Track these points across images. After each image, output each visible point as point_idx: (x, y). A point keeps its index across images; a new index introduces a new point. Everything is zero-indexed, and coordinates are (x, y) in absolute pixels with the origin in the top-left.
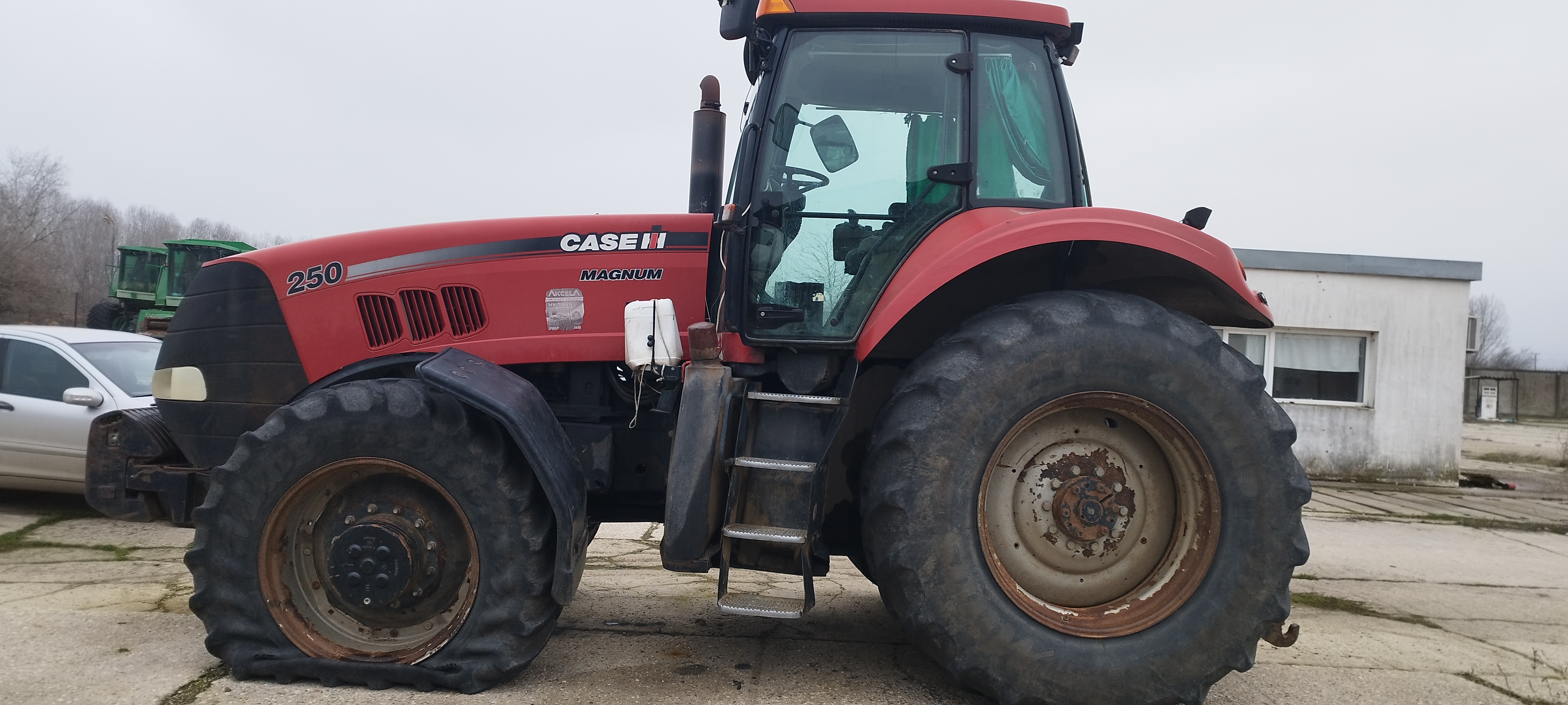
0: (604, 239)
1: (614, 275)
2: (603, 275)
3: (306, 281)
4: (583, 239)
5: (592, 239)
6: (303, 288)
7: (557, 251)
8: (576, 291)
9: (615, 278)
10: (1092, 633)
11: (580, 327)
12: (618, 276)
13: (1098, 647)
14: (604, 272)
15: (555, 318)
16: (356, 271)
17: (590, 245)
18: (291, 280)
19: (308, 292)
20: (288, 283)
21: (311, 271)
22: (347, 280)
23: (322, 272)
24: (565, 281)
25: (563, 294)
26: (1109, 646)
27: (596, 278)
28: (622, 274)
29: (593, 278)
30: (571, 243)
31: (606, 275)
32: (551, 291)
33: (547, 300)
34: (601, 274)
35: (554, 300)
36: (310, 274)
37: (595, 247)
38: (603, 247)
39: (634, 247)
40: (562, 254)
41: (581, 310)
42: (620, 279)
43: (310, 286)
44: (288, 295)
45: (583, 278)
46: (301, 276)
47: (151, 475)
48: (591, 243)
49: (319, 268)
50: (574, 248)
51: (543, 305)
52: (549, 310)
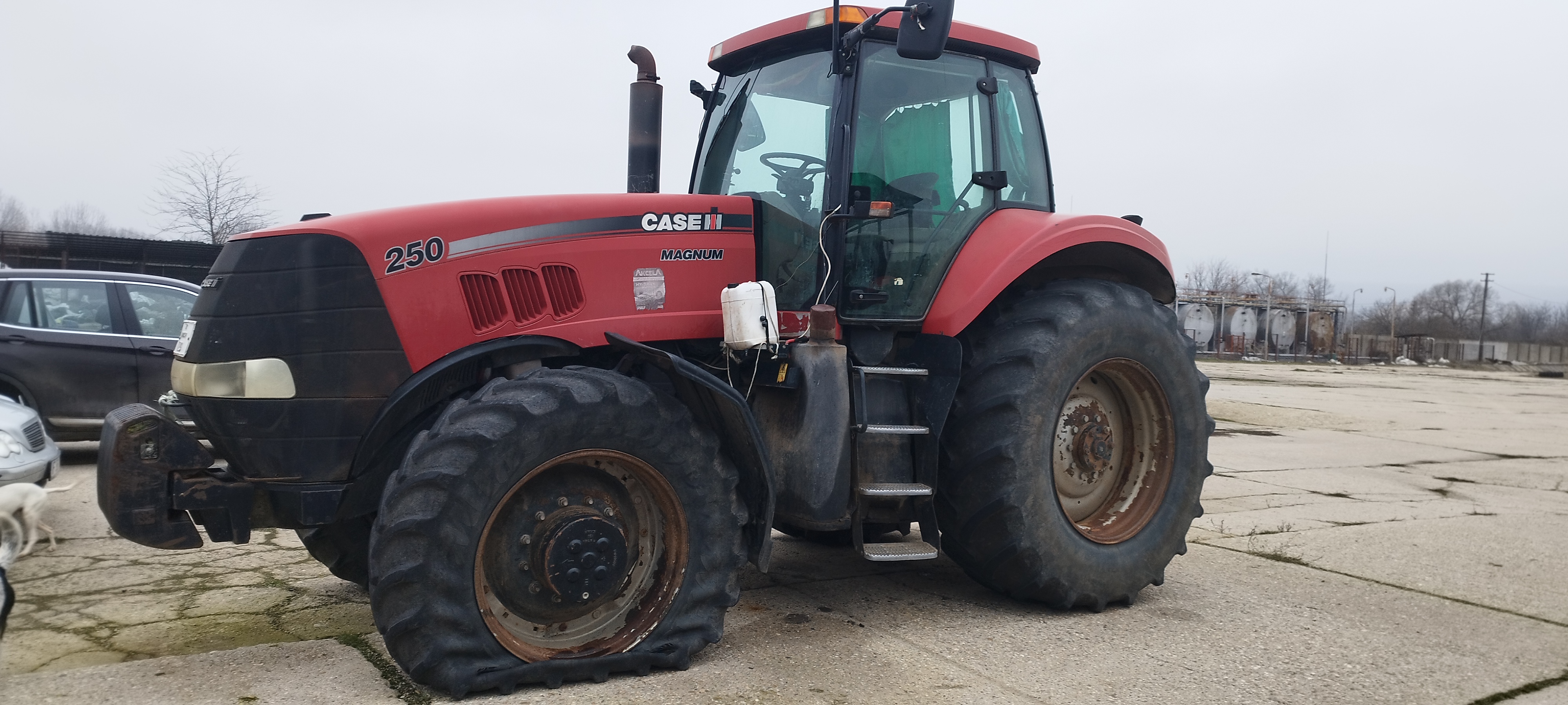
0: (676, 218)
1: (687, 256)
2: (678, 255)
3: (406, 258)
4: (660, 218)
5: (666, 218)
6: (402, 267)
7: (639, 230)
8: (658, 271)
9: (688, 258)
10: (1110, 541)
11: (662, 307)
12: (690, 255)
14: (679, 252)
15: (641, 298)
16: (458, 248)
17: (665, 225)
18: (389, 256)
19: (409, 270)
20: (386, 260)
21: (410, 247)
22: (449, 257)
23: (422, 248)
24: (649, 261)
25: (648, 273)
26: (1122, 548)
27: (673, 257)
28: (693, 254)
29: (671, 258)
30: (650, 222)
31: (680, 255)
32: (638, 271)
33: (635, 279)
34: (677, 254)
35: (641, 279)
36: (409, 250)
37: (669, 227)
38: (676, 227)
39: (699, 228)
40: (643, 234)
41: (663, 289)
42: (692, 259)
43: (410, 263)
44: (386, 274)
45: (663, 258)
46: (400, 252)
47: (207, 491)
48: (665, 223)
49: (419, 244)
50: (653, 227)
51: (631, 285)
52: (636, 290)
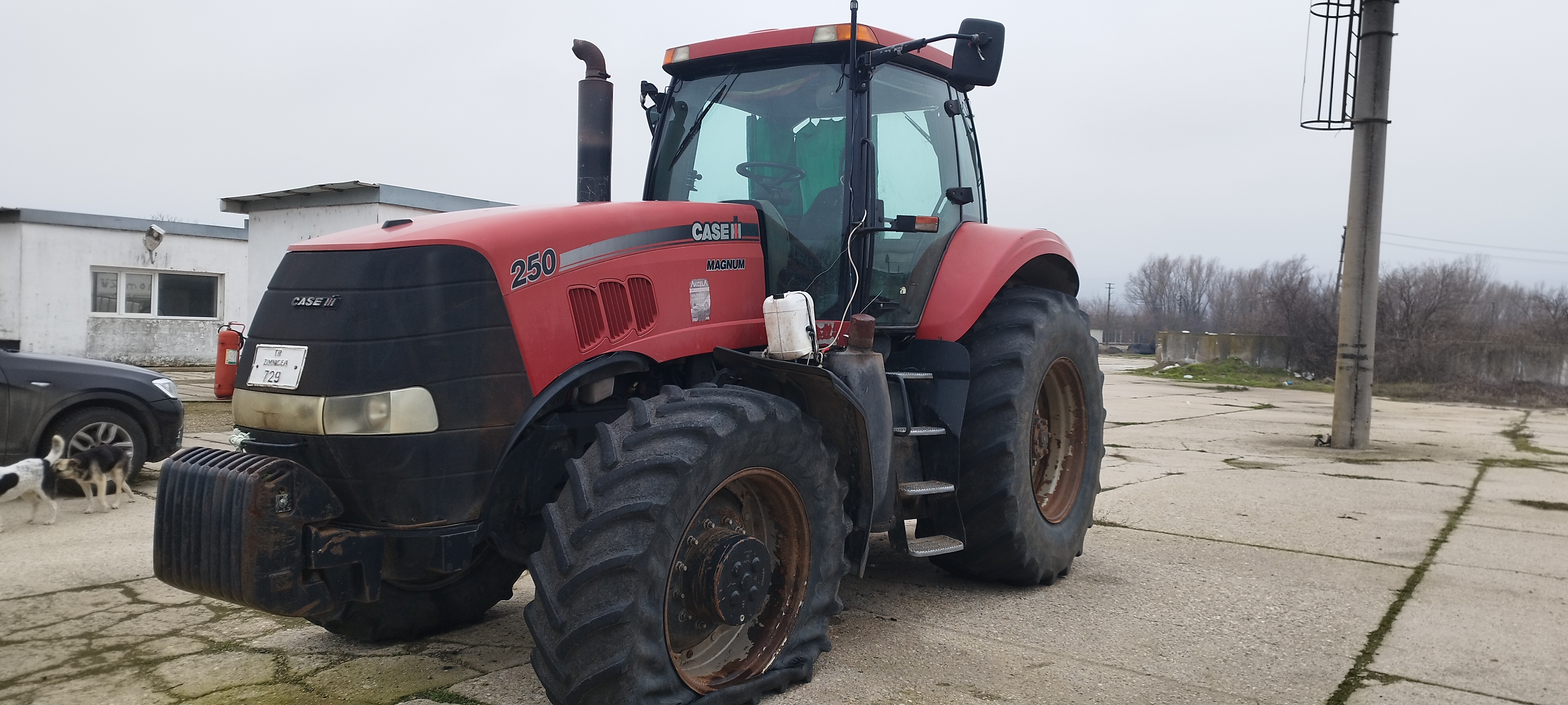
0: (713, 228)
1: (723, 266)
3: (528, 272)
4: (703, 227)
5: (707, 228)
6: (524, 281)
7: (691, 240)
9: (725, 268)
11: (708, 318)
12: (725, 266)
14: (718, 262)
16: (569, 259)
17: (707, 234)
18: (513, 271)
19: (530, 285)
20: (511, 274)
21: (531, 259)
23: (540, 261)
24: (699, 272)
26: (1064, 526)
28: (727, 264)
29: (713, 269)
30: (698, 232)
31: (719, 265)
32: (692, 282)
33: (691, 290)
34: (717, 265)
35: (695, 290)
36: (530, 263)
37: (710, 237)
38: (714, 237)
41: (709, 300)
43: (531, 278)
44: (512, 289)
45: (708, 269)
46: (522, 265)
47: (344, 544)
48: (707, 232)
49: (536, 256)
50: (700, 236)
51: (688, 295)
52: (692, 301)
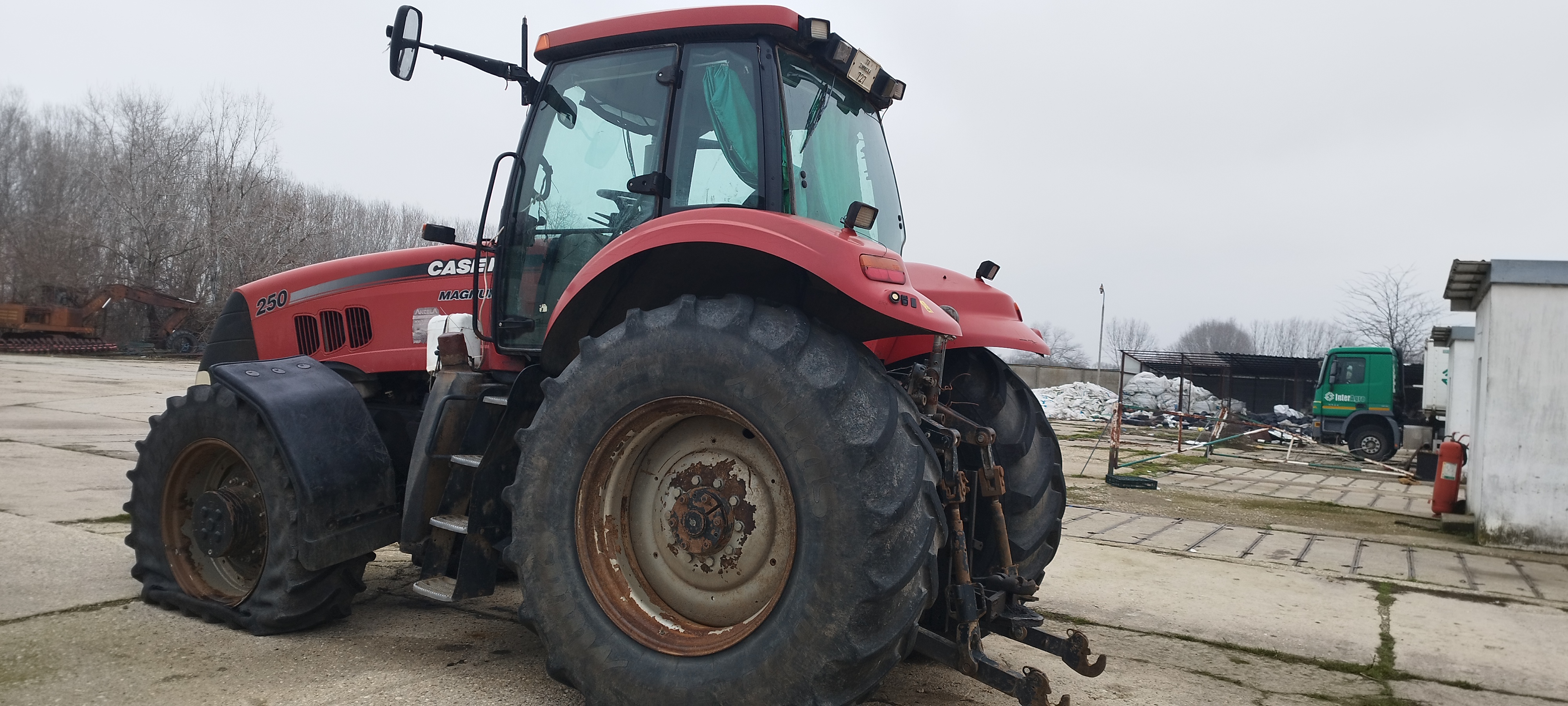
0: (460, 264)
1: (463, 296)
2: (455, 296)
3: (267, 305)
4: (445, 264)
5: (452, 264)
6: (264, 311)
7: (425, 276)
8: (435, 309)
9: (463, 298)
12: (467, 296)
13: (671, 664)
14: (456, 293)
15: (418, 333)
16: (295, 296)
17: (450, 269)
18: (258, 305)
19: (269, 313)
21: (271, 297)
22: (289, 303)
25: (426, 312)
27: (450, 297)
28: (469, 294)
29: (448, 298)
30: (436, 268)
31: (457, 295)
32: (418, 310)
33: (414, 317)
34: (454, 295)
35: (419, 317)
36: (269, 299)
37: (453, 272)
38: (459, 271)
40: (428, 278)
42: (468, 299)
43: (269, 309)
45: (440, 299)
46: (264, 300)
49: (274, 295)
50: (438, 272)
51: (411, 321)
52: (414, 326)
